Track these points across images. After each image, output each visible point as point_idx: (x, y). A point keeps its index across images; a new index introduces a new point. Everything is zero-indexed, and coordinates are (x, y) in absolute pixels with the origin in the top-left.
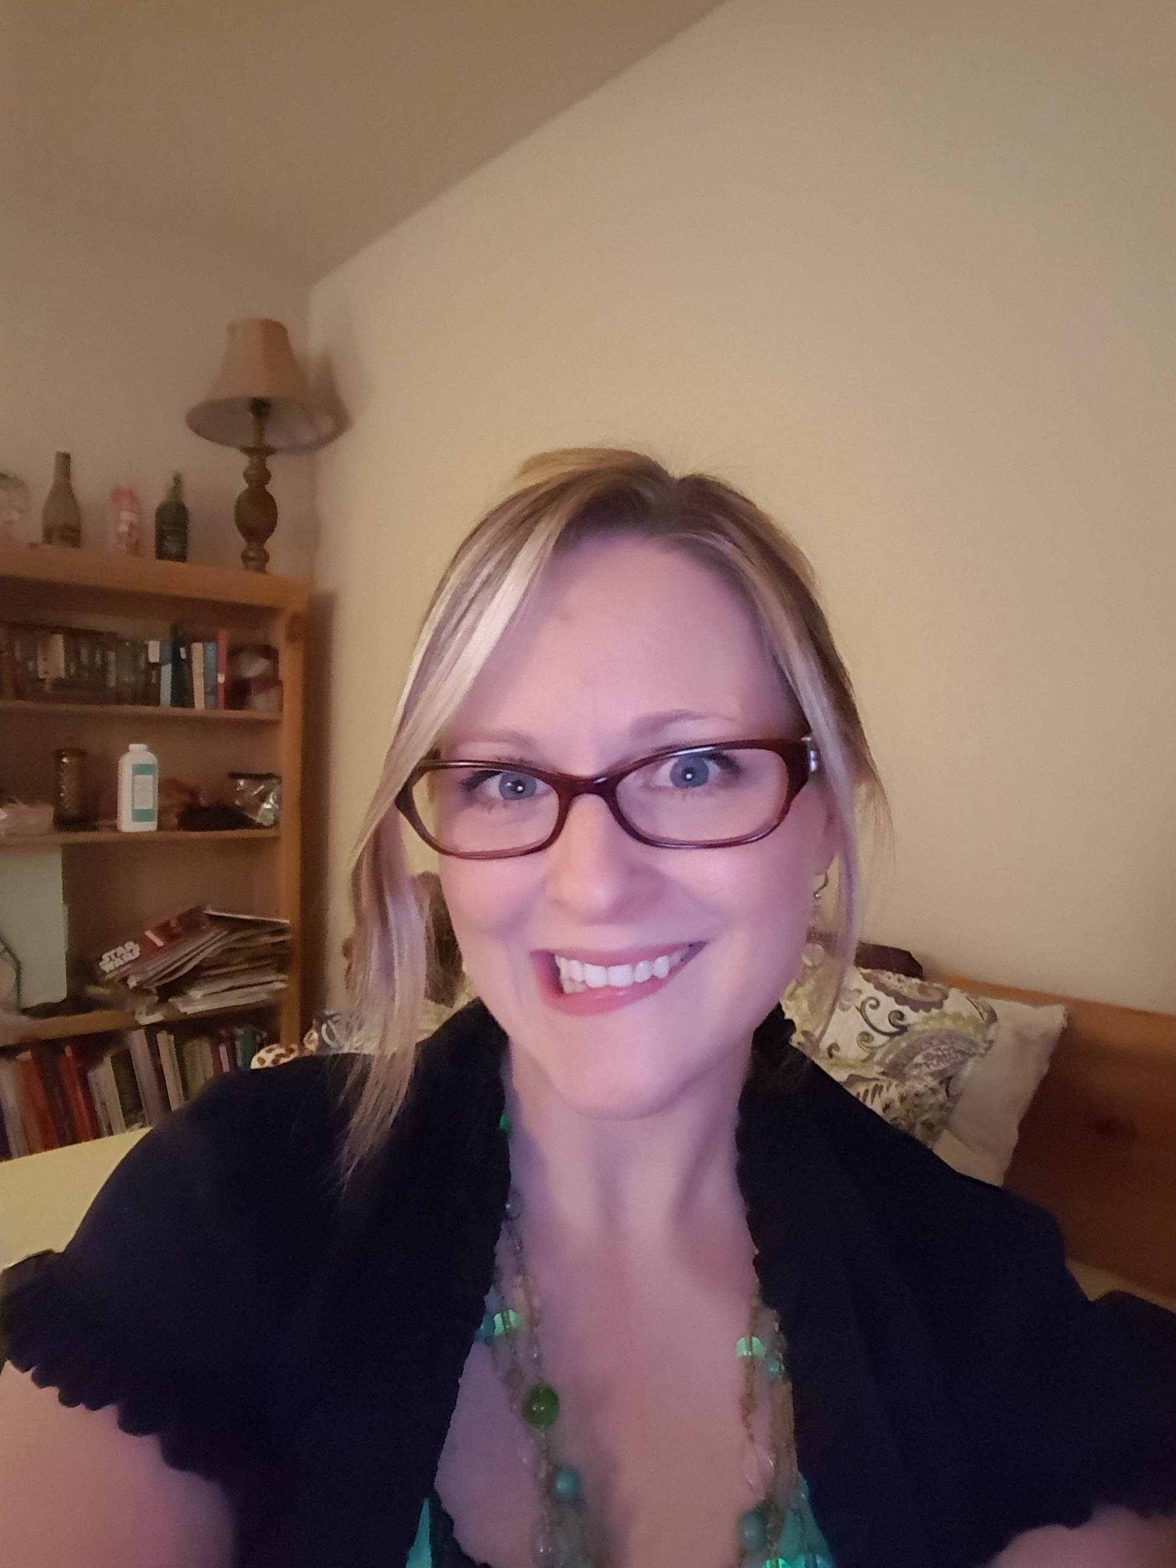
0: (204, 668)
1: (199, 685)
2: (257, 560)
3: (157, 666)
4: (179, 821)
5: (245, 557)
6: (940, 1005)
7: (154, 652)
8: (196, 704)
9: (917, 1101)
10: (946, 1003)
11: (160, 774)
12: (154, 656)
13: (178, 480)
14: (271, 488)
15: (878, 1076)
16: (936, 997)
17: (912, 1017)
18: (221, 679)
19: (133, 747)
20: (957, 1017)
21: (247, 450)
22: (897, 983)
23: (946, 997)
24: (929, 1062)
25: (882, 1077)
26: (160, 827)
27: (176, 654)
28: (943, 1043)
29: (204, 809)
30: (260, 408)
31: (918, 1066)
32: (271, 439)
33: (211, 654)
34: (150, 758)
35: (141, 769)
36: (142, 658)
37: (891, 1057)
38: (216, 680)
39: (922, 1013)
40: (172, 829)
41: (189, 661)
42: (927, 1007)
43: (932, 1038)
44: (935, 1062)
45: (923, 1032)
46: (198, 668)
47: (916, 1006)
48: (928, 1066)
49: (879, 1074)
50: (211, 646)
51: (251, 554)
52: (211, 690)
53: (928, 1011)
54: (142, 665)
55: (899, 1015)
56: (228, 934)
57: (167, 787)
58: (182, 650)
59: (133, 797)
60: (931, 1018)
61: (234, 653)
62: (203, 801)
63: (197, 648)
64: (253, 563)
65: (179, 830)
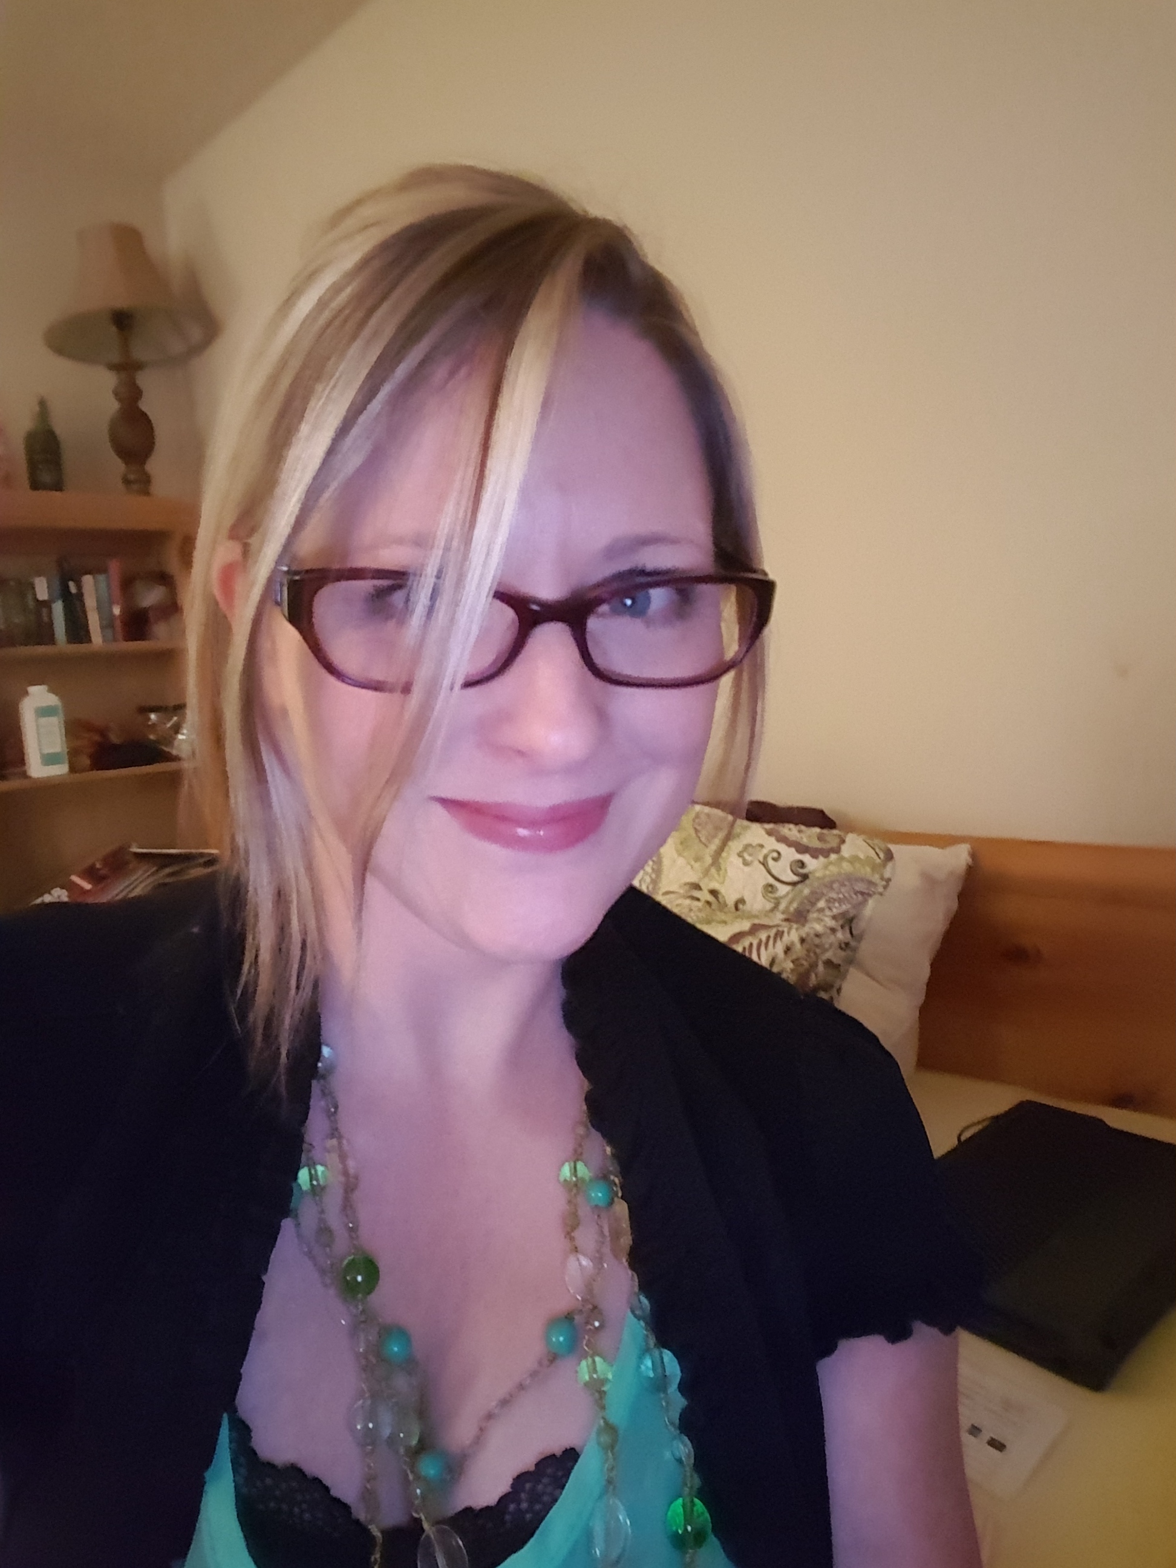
0: (97, 601)
1: (94, 621)
2: (141, 483)
3: (47, 604)
4: (91, 761)
5: (127, 482)
6: (837, 850)
7: (42, 589)
8: (94, 638)
9: (817, 941)
10: (844, 847)
11: (65, 715)
12: (42, 594)
13: (42, 404)
14: (144, 406)
15: (781, 923)
16: (834, 843)
17: (812, 864)
18: (117, 611)
19: (33, 690)
20: (854, 860)
21: (113, 367)
22: (798, 835)
23: (843, 841)
24: (831, 905)
25: (784, 924)
26: (73, 769)
27: (65, 589)
28: (843, 885)
29: (115, 747)
30: (122, 320)
31: (821, 910)
32: (139, 353)
33: (103, 585)
34: (52, 700)
35: (44, 712)
36: (30, 597)
37: (795, 905)
38: (111, 611)
39: (821, 859)
40: (83, 771)
41: (80, 595)
42: (826, 853)
43: (832, 882)
44: (837, 905)
45: (824, 877)
46: (90, 602)
47: (815, 853)
48: (830, 909)
49: (782, 921)
50: (101, 578)
51: (132, 477)
52: (108, 624)
53: (827, 856)
54: (31, 603)
55: (800, 865)
56: (157, 871)
57: (74, 728)
58: (71, 584)
59: (39, 741)
60: (831, 863)
61: (127, 584)
62: (115, 738)
63: (88, 580)
64: (135, 487)
65: (92, 770)
